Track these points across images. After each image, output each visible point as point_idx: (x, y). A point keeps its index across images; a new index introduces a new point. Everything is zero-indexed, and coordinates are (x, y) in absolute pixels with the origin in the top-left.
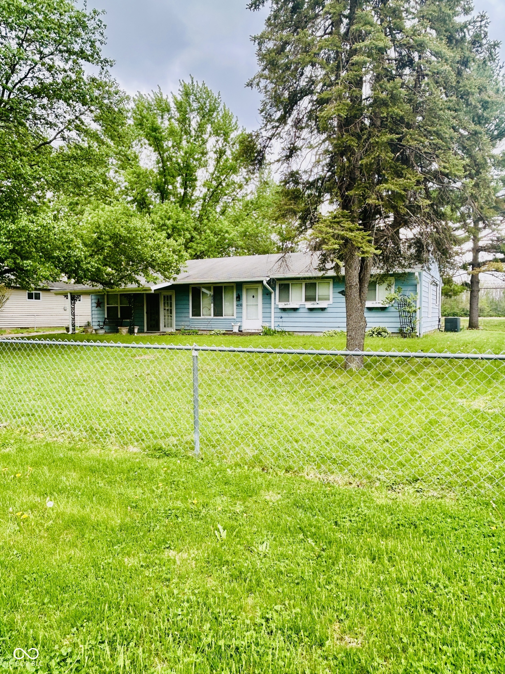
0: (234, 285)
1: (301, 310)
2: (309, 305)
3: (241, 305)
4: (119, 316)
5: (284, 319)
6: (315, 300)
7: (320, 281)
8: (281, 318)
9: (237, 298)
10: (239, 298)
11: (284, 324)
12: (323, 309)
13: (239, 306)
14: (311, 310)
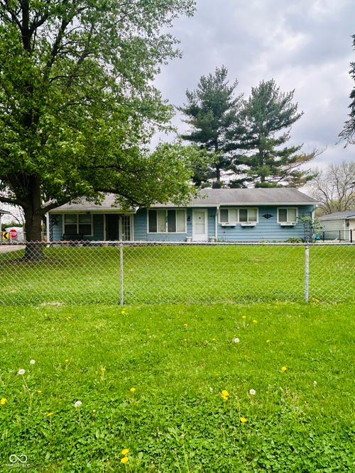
0: (186, 210)
1: (237, 228)
2: (243, 224)
4: (78, 233)
6: (246, 221)
7: (250, 209)
10: (189, 219)
12: (252, 227)
13: (190, 224)
14: (244, 227)
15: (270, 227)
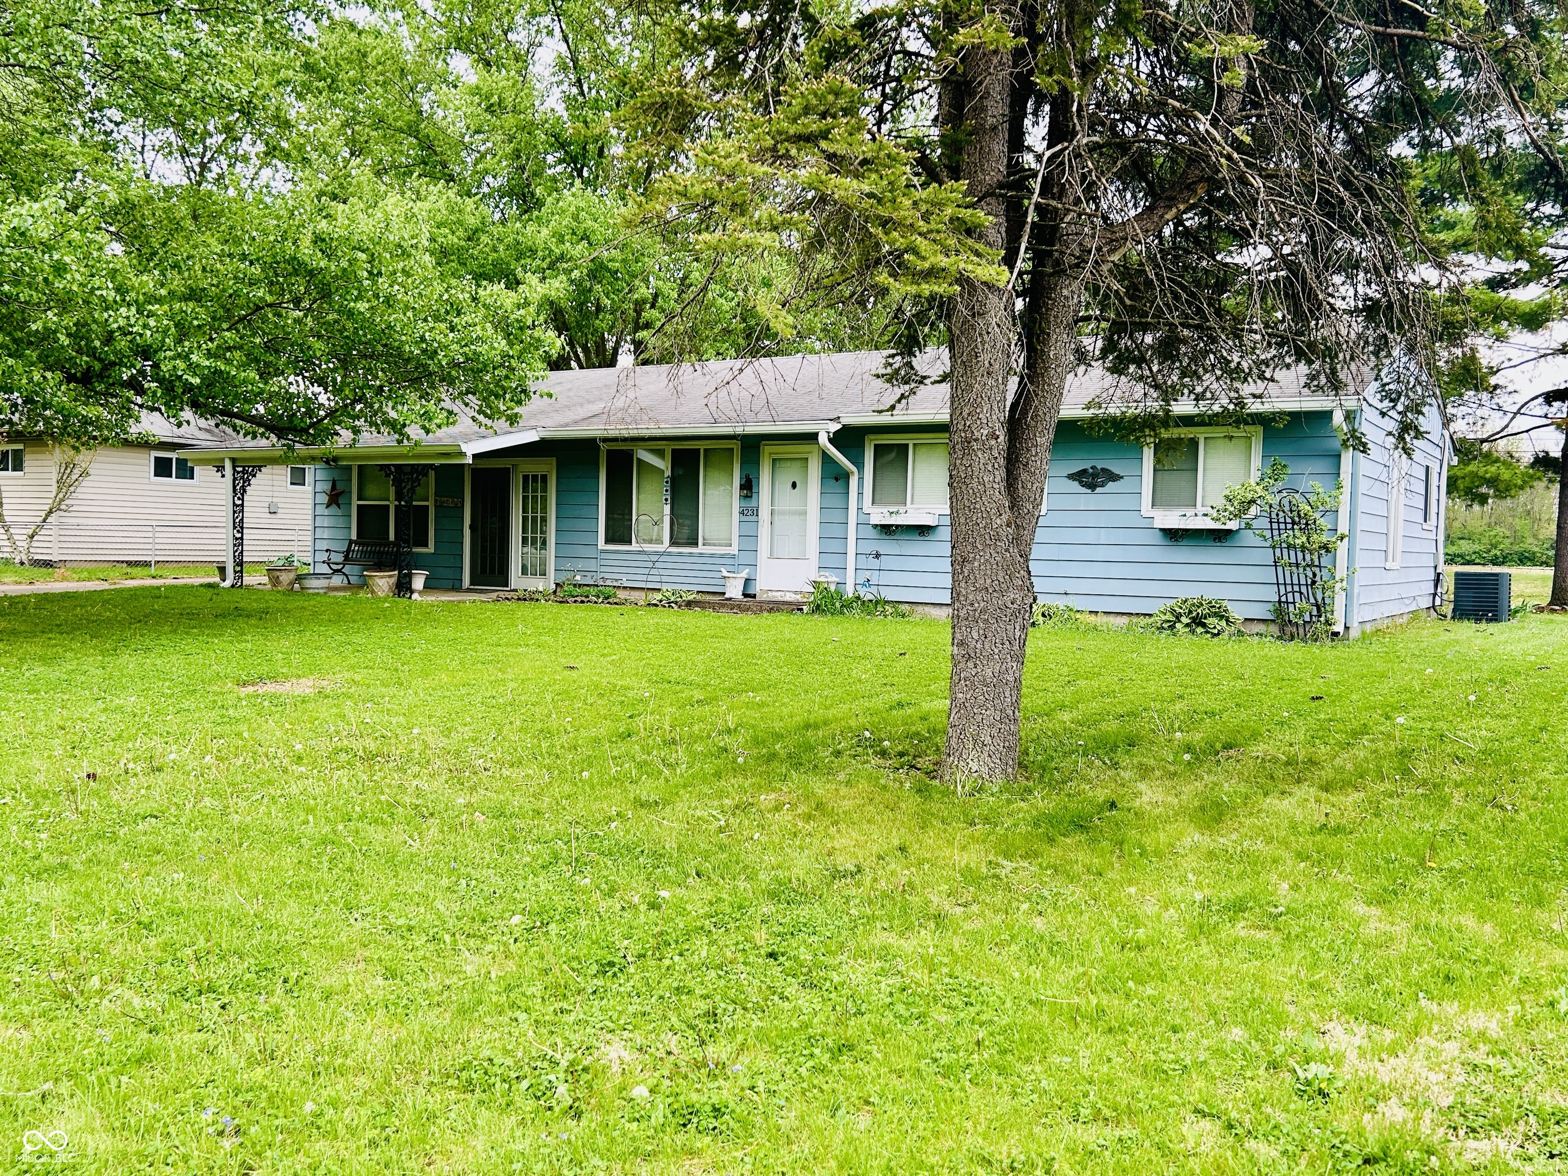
0: (736, 446)
3: (756, 512)
5: (885, 562)
8: (878, 556)
9: (742, 487)
10: (748, 487)
13: (749, 513)
15: (1104, 536)
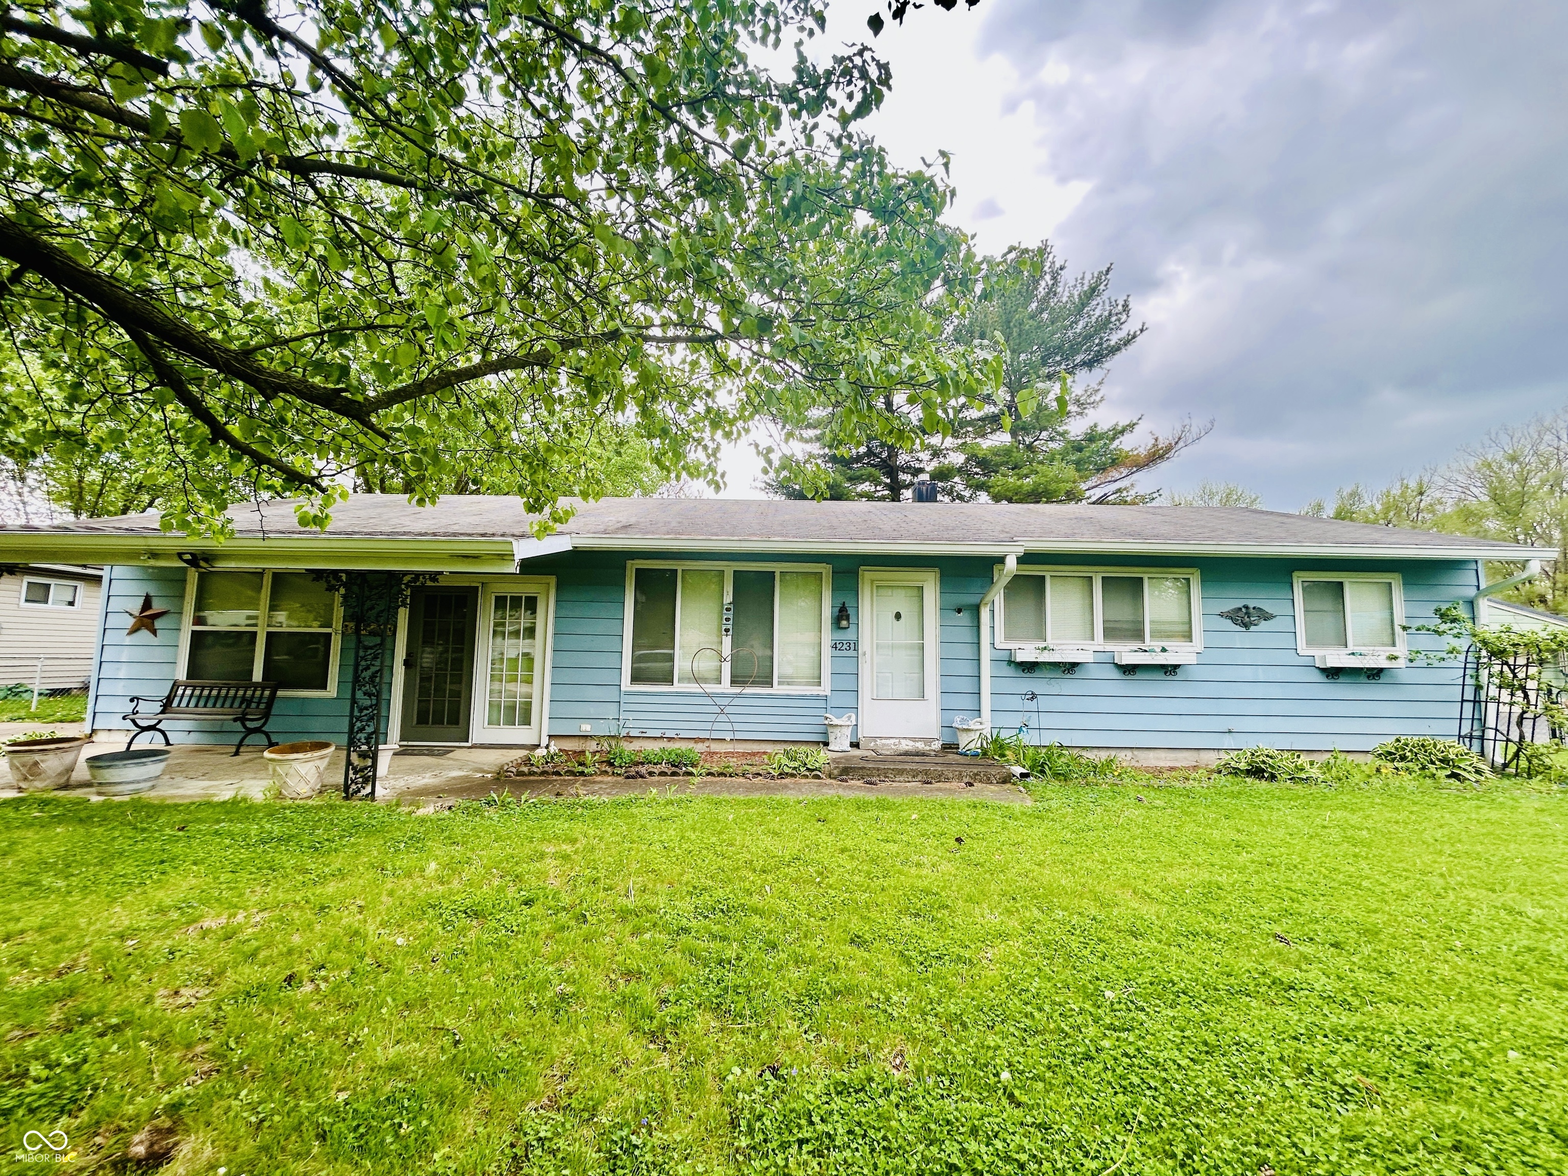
0: (825, 570)
1: (1095, 672)
2: (1128, 654)
3: (854, 646)
4: (258, 675)
5: (1043, 703)
6: (1141, 635)
7: (1154, 572)
8: (1034, 696)
9: (834, 617)
10: (842, 617)
11: (1046, 721)
12: (1170, 670)
13: (846, 647)
14: (1129, 670)
15: (1261, 674)
